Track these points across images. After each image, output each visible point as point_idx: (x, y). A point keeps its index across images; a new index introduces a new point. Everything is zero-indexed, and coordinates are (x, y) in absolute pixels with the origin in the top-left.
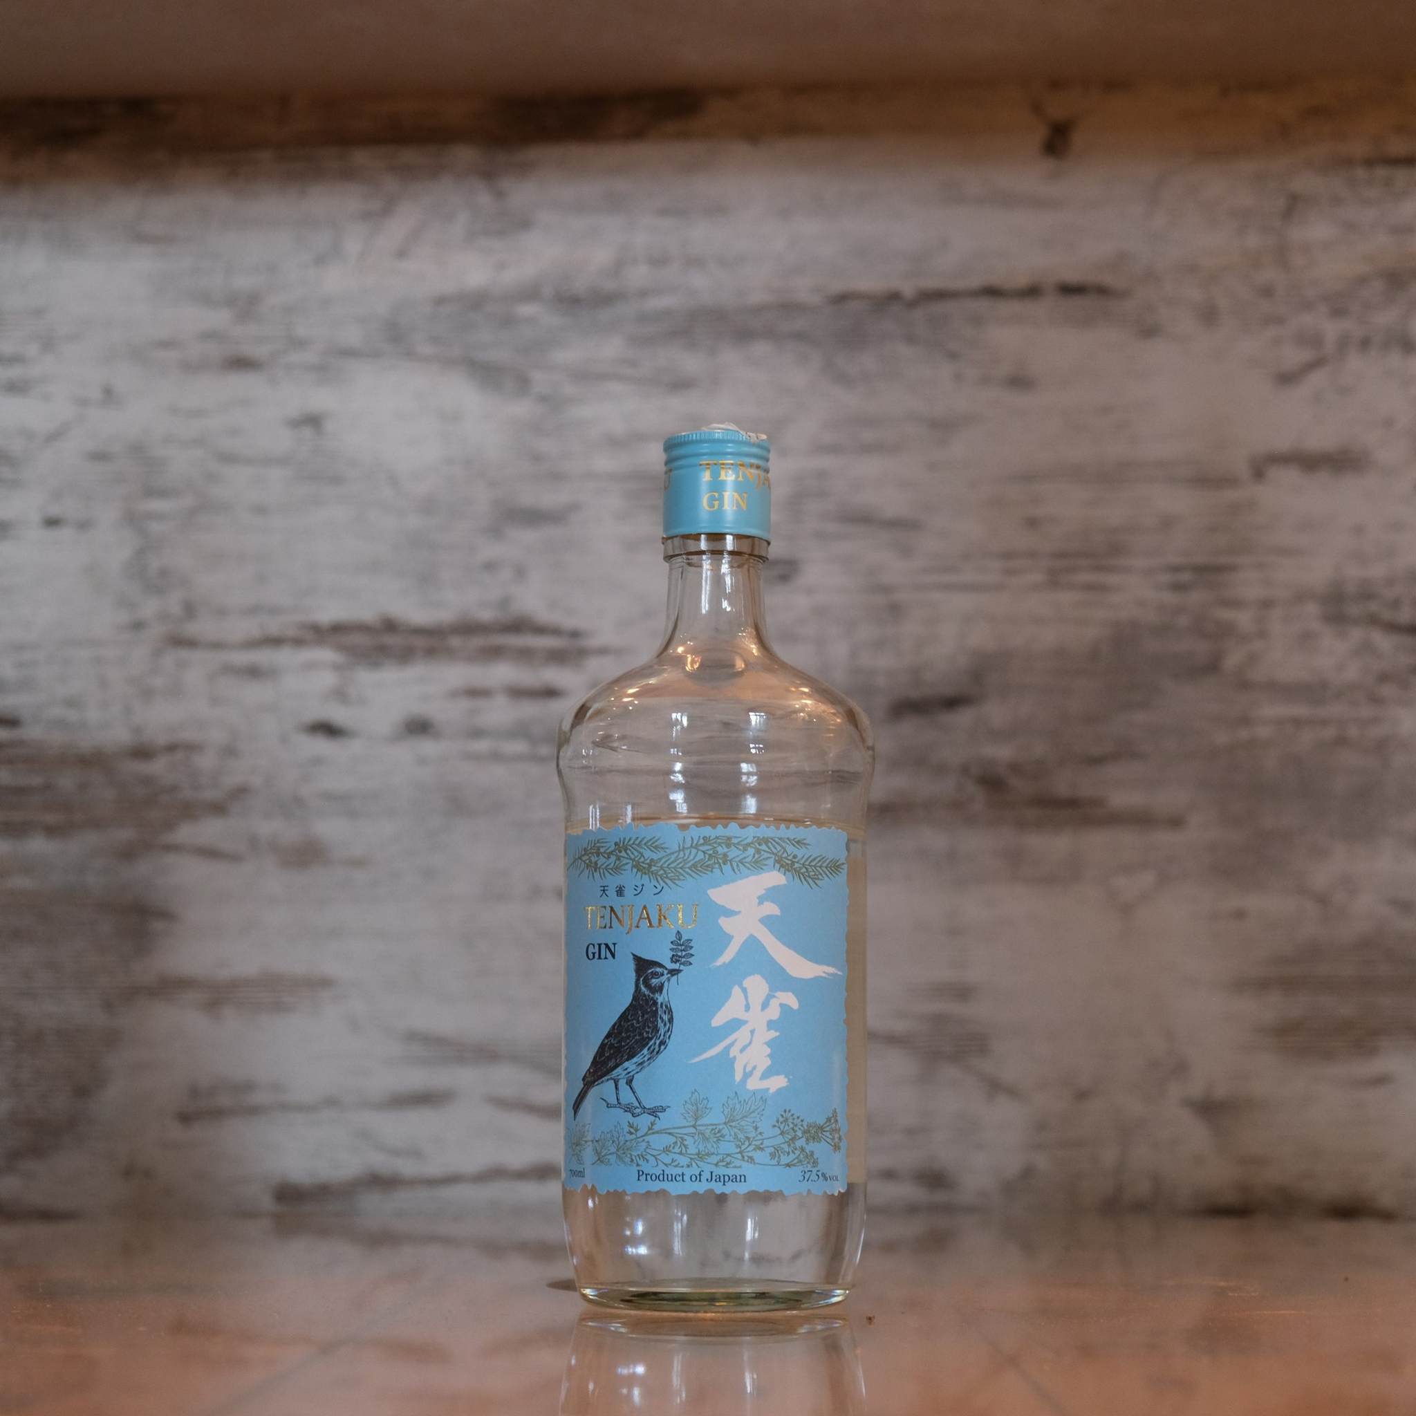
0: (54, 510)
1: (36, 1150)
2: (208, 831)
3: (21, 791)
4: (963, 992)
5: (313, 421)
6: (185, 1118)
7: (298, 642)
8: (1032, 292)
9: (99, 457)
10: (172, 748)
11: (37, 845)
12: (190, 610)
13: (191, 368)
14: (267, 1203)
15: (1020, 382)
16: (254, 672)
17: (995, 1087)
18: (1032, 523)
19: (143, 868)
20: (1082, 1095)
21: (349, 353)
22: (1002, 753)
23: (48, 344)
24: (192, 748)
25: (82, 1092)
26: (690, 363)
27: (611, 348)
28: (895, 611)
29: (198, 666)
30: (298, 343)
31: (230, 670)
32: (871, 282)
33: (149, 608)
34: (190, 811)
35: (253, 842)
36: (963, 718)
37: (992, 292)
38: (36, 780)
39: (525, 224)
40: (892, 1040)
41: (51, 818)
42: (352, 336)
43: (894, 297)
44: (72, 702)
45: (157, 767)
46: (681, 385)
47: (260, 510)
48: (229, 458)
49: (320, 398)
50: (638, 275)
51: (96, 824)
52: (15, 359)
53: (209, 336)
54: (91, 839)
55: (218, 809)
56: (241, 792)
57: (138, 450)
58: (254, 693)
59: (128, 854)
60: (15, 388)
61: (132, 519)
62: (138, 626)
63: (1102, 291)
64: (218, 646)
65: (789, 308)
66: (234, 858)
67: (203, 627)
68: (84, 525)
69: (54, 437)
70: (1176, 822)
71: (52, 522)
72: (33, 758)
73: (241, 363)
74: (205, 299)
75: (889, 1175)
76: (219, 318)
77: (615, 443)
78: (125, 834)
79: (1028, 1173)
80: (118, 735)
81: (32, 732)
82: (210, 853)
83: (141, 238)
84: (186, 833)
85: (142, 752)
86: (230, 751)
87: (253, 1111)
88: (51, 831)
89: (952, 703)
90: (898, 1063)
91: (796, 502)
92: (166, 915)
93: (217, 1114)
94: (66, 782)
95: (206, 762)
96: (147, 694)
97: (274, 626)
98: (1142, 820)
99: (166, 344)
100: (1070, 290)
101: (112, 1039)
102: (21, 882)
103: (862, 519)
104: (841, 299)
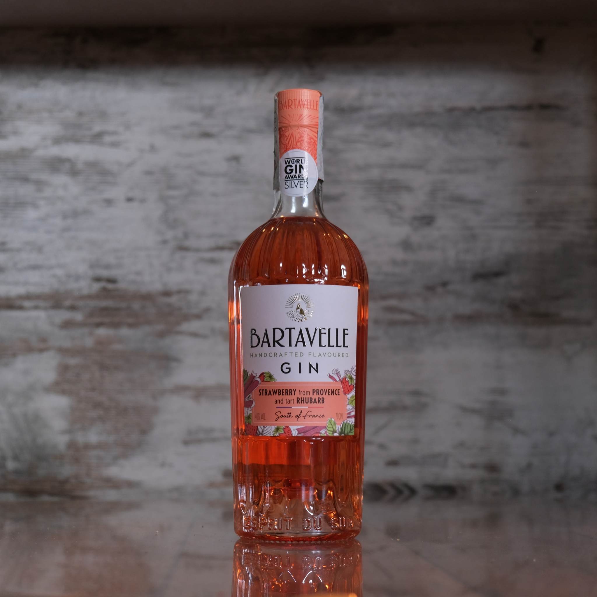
0: (130, 195)
1: (124, 456)
2: (194, 326)
3: (117, 309)
4: (502, 392)
5: (236, 159)
6: (186, 443)
7: (231, 249)
8: (529, 107)
9: (149, 173)
10: (179, 292)
11: (125, 332)
12: (186, 236)
13: (186, 137)
14: (219, 478)
15: (524, 144)
16: (213, 261)
17: (516, 431)
18: (529, 202)
19: (167, 341)
20: (551, 434)
21: (250, 131)
22: (517, 295)
23: (128, 127)
24: (187, 292)
25: (144, 432)
26: (390, 136)
27: (358, 130)
28: (474, 237)
29: (190, 258)
30: (230, 127)
31: (204, 260)
32: (463, 102)
33: (170, 235)
34: (187, 318)
35: (213, 330)
36: (502, 281)
37: (512, 108)
38: (123, 305)
39: (321, 79)
40: (474, 411)
41: (130, 320)
42: (252, 124)
43: (472, 110)
44: (139, 273)
45: (173, 300)
46: (386, 145)
47: (215, 195)
48: (202, 174)
49: (239, 149)
50: (368, 100)
51: (148, 322)
52: (114, 133)
53: (194, 124)
54: (147, 329)
55: (198, 317)
56: (207, 310)
57: (165, 170)
58: (213, 270)
59: (162, 335)
60: (115, 145)
61: (163, 199)
62: (165, 242)
63: (557, 107)
64: (197, 250)
65: (429, 113)
66: (204, 337)
67: (191, 243)
68: (143, 201)
69: (130, 165)
70: (589, 323)
71: (130, 200)
72: (123, 296)
73: (206, 135)
74: (192, 109)
75: (473, 466)
76: (197, 117)
77: (359, 168)
78: (160, 327)
79: (529, 466)
80: (158, 287)
81: (122, 285)
82: (195, 335)
83: (165, 84)
84: (186, 327)
85: (167, 294)
86: (203, 293)
87: (214, 440)
88: (131, 326)
89: (497, 274)
90: (477, 421)
91: (433, 193)
92: (177, 360)
93: (199, 441)
94: (136, 306)
95: (193, 297)
96: (169, 270)
97: (221, 242)
98: (574, 322)
99: (176, 127)
100: (544, 107)
101: (155, 411)
102: (117, 347)
103: (459, 200)
104: (451, 110)
